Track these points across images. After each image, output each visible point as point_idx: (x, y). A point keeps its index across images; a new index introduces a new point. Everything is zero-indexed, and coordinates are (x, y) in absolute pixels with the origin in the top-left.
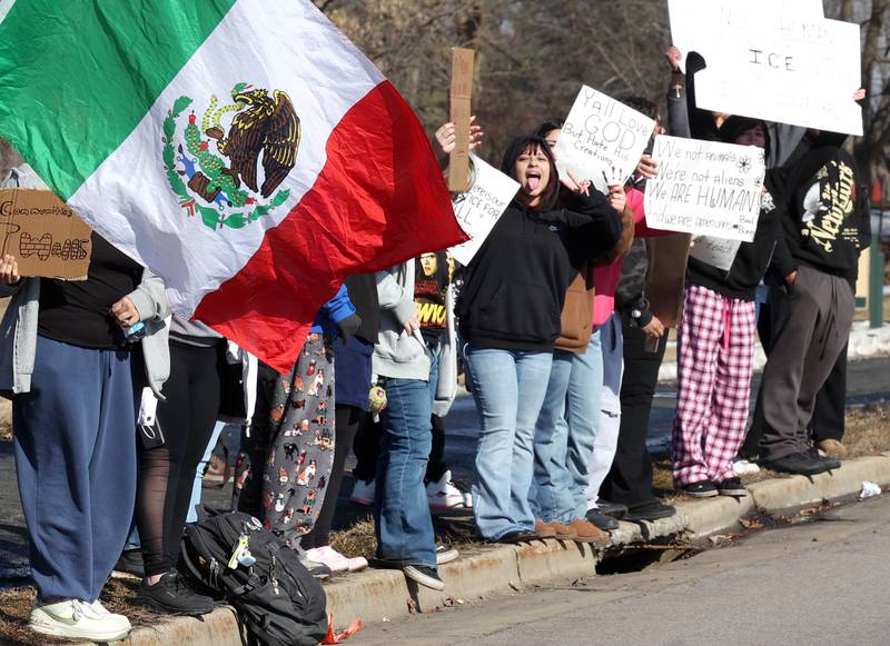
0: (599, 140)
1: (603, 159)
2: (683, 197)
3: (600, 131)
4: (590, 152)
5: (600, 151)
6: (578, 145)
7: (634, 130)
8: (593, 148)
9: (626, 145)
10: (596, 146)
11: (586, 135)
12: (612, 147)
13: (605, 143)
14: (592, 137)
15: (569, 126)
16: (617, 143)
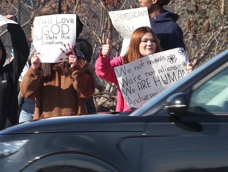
0: (51, 36)
1: (58, 43)
2: (146, 85)
3: (50, 31)
4: (50, 43)
5: (55, 40)
6: (43, 43)
7: (66, 23)
8: (51, 41)
9: (65, 32)
10: (51, 39)
11: (45, 37)
12: (59, 36)
13: (55, 36)
14: (48, 36)
15: (35, 37)
16: (61, 33)
